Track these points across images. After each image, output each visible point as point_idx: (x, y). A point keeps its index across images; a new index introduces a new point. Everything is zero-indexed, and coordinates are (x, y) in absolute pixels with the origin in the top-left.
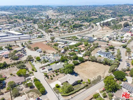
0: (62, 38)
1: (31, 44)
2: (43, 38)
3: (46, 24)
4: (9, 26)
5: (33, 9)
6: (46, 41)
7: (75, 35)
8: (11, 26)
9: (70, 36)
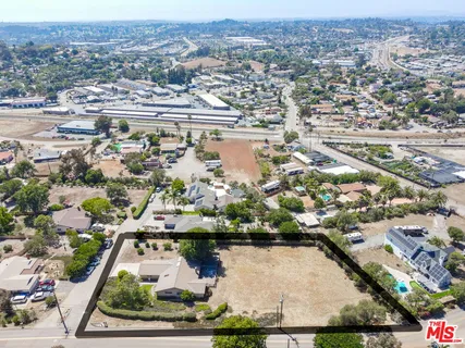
0: (328, 144)
1: (218, 139)
2: (271, 129)
3: (324, 87)
4: (219, 79)
5: (339, 30)
6: (266, 141)
7: (388, 143)
8: (224, 81)
9: (363, 142)
